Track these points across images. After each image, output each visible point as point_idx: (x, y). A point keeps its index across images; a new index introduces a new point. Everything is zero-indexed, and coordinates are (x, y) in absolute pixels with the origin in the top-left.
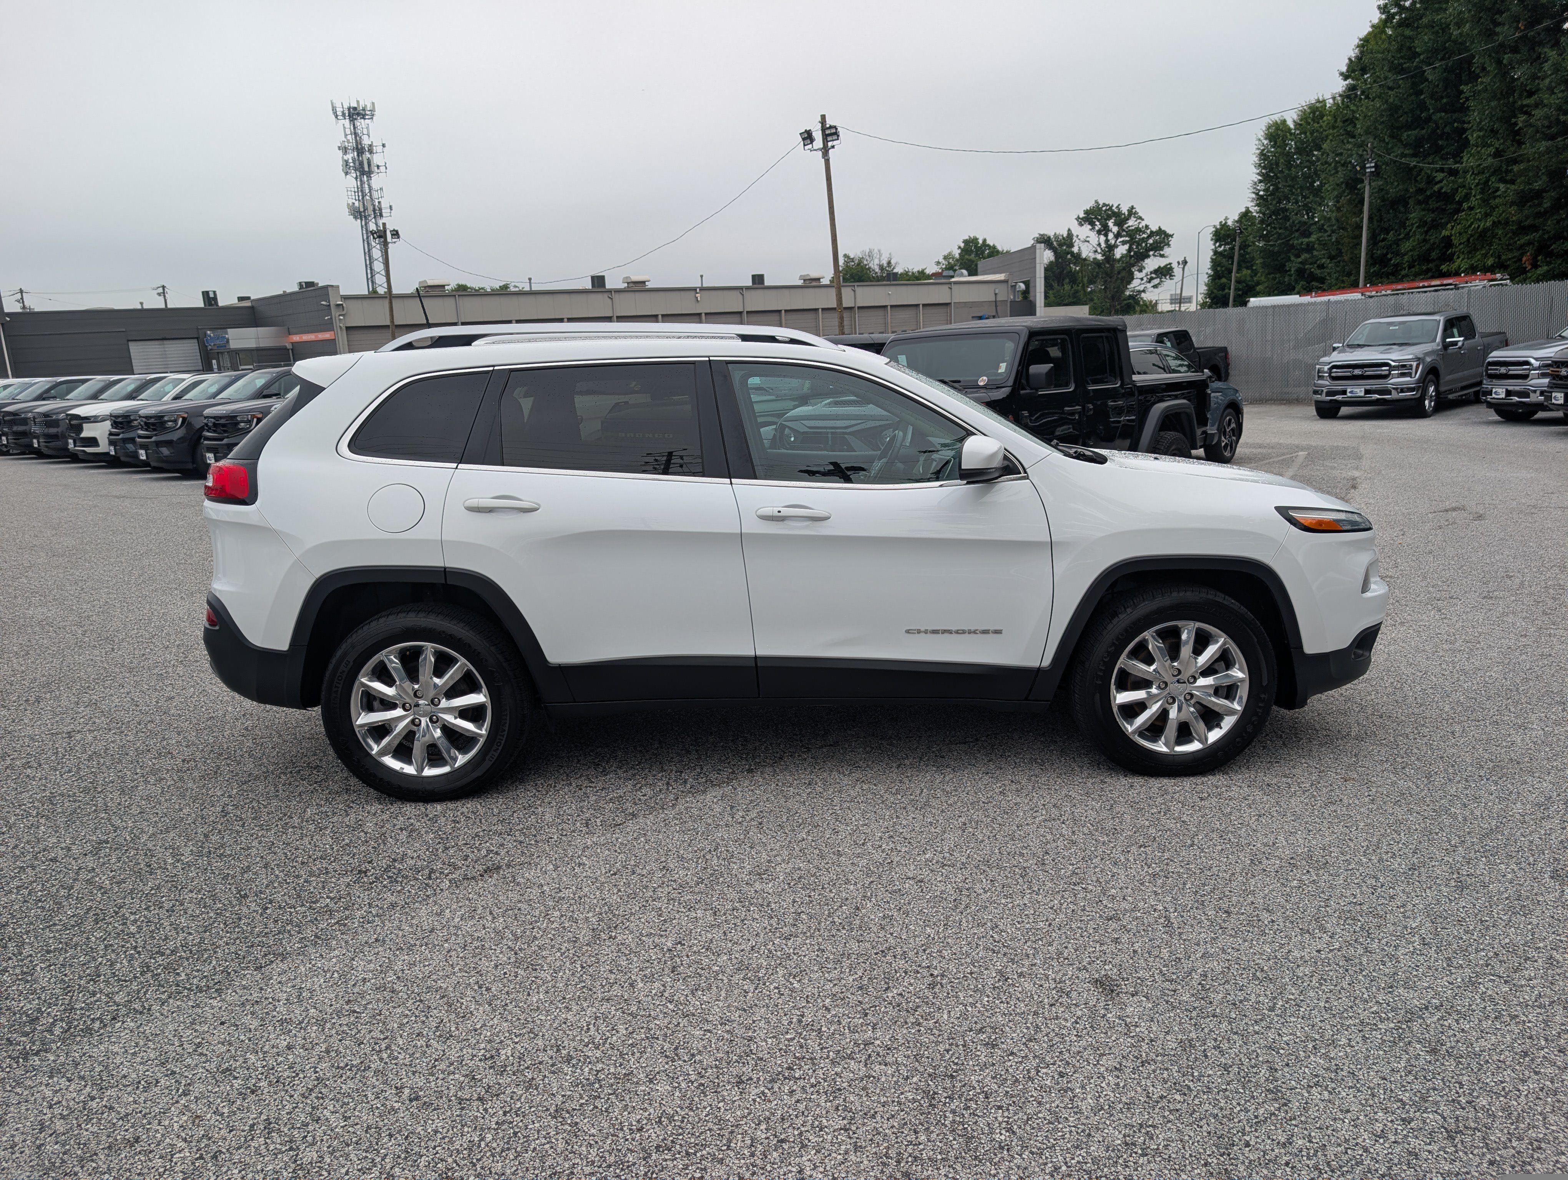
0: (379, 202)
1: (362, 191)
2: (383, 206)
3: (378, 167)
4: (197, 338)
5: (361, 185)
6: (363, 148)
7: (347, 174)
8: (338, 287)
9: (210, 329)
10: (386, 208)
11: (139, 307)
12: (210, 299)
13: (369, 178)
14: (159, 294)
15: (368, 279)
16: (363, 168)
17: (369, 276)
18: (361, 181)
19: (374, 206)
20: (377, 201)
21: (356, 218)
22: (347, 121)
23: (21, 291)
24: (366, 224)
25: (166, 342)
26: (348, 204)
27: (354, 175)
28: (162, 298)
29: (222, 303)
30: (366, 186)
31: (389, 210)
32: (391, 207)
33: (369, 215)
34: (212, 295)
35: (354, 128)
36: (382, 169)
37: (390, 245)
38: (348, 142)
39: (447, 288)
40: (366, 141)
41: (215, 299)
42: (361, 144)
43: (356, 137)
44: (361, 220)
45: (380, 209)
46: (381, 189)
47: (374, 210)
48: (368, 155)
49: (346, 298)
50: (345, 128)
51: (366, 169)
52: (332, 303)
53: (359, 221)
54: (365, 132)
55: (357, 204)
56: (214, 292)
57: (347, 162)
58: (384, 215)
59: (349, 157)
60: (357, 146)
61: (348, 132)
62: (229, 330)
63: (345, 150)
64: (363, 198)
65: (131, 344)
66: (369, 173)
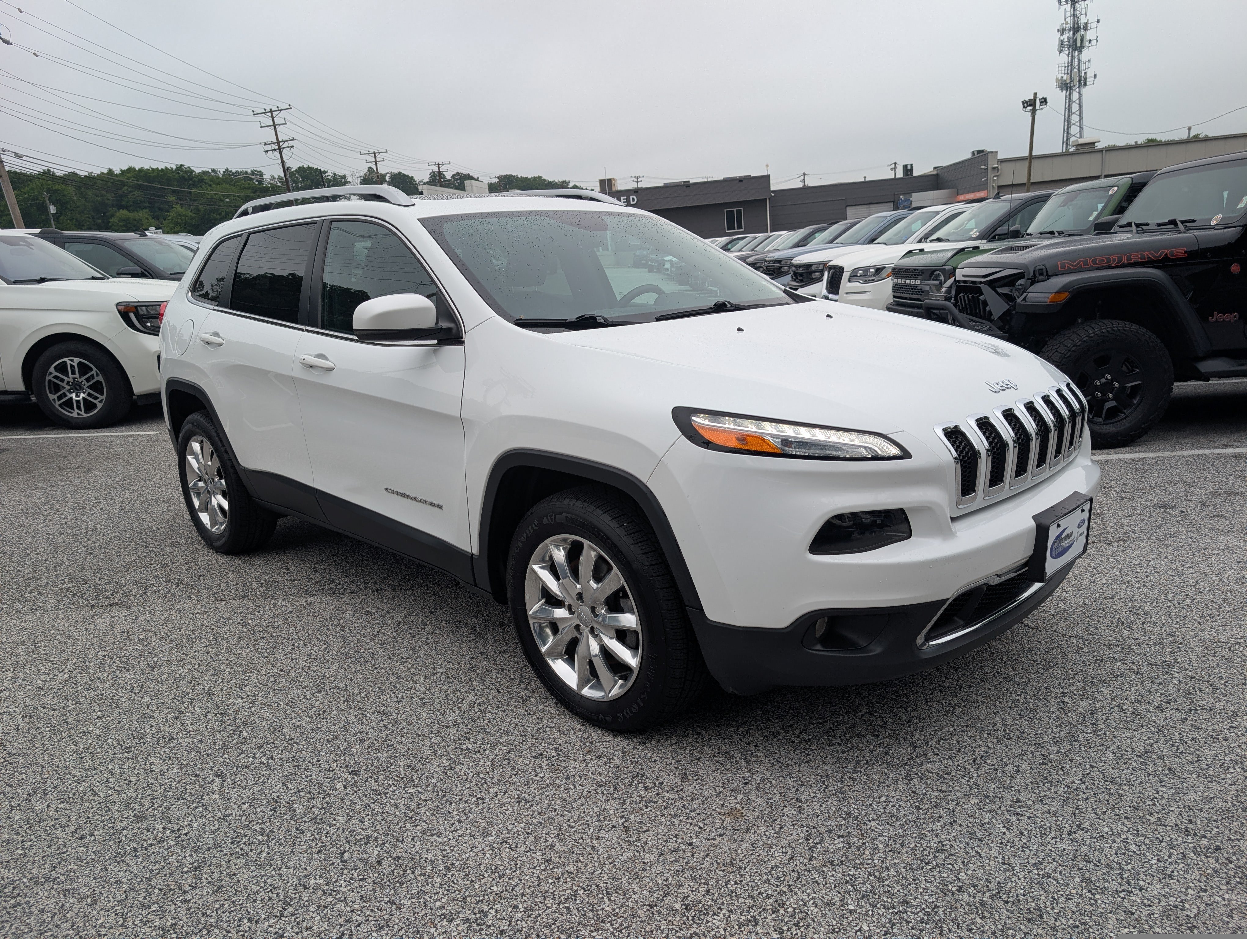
0: (1085, 73)
1: (1071, 65)
2: (1088, 75)
3: (1090, 41)
4: (893, 202)
5: (1072, 60)
6: (1079, 27)
7: (1060, 52)
8: (997, 152)
9: (902, 194)
10: (1090, 77)
11: (863, 180)
12: (908, 170)
13: (1080, 52)
14: (891, 169)
15: (1063, 142)
16: (1076, 44)
17: (1065, 139)
18: (1072, 56)
19: (1080, 77)
20: (1083, 72)
21: (1062, 90)
22: (1069, 5)
23: (804, 174)
24: (1070, 94)
25: (872, 206)
26: (1057, 79)
27: (1067, 52)
28: (893, 172)
29: (915, 174)
30: (1076, 60)
31: (1093, 79)
32: (1095, 76)
33: (1074, 86)
34: (909, 167)
35: (1074, 10)
36: (1094, 42)
37: (1038, 112)
38: (1067, 23)
39: (1096, 144)
40: (1083, 20)
41: (911, 170)
42: (1078, 23)
43: (1074, 19)
44: (1067, 90)
45: (1085, 79)
46: (1089, 61)
47: (1080, 81)
48: (1082, 32)
49: (1002, 161)
50: (1066, 12)
51: (1079, 45)
52: (990, 167)
53: (1064, 91)
54: (1083, 12)
55: (1065, 78)
56: (912, 165)
57: (1062, 41)
58: (1088, 83)
59: (1065, 37)
60: (1074, 26)
61: (1068, 14)
62: (913, 194)
63: (1062, 31)
64: (1071, 71)
65: (848, 208)
66: (1080, 49)
